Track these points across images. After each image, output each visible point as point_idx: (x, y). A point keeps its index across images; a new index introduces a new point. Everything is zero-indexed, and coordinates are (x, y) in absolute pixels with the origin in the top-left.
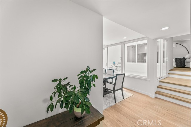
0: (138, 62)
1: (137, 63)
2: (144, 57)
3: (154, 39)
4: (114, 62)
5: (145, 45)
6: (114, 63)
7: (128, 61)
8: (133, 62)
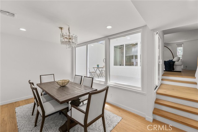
0: (126, 65)
1: (124, 67)
2: (132, 60)
3: (152, 30)
4: (98, 65)
5: (133, 46)
6: (98, 67)
7: (115, 64)
8: (120, 65)
